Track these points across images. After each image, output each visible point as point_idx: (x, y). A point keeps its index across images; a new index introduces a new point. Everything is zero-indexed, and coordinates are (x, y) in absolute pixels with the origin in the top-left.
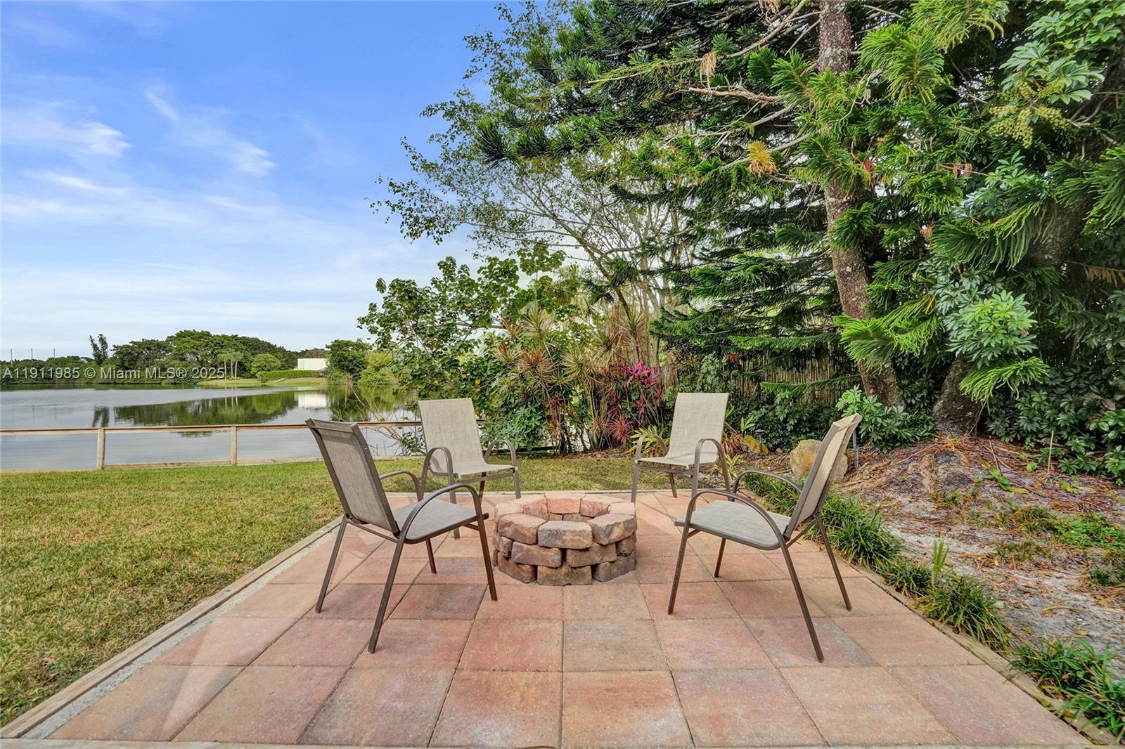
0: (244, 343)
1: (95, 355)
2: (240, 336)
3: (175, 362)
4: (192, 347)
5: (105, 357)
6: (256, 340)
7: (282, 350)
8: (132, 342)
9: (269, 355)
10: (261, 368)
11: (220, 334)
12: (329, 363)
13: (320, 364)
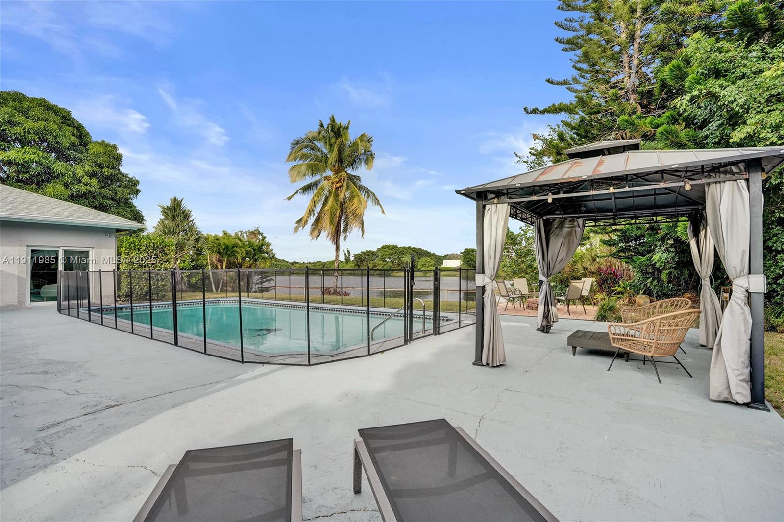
0: (414, 251)
1: (345, 259)
2: (412, 247)
3: (381, 262)
4: (389, 254)
5: (350, 260)
6: (420, 249)
7: (434, 255)
8: (362, 252)
9: (428, 258)
10: (423, 266)
11: (402, 246)
12: (462, 263)
13: (456, 263)
